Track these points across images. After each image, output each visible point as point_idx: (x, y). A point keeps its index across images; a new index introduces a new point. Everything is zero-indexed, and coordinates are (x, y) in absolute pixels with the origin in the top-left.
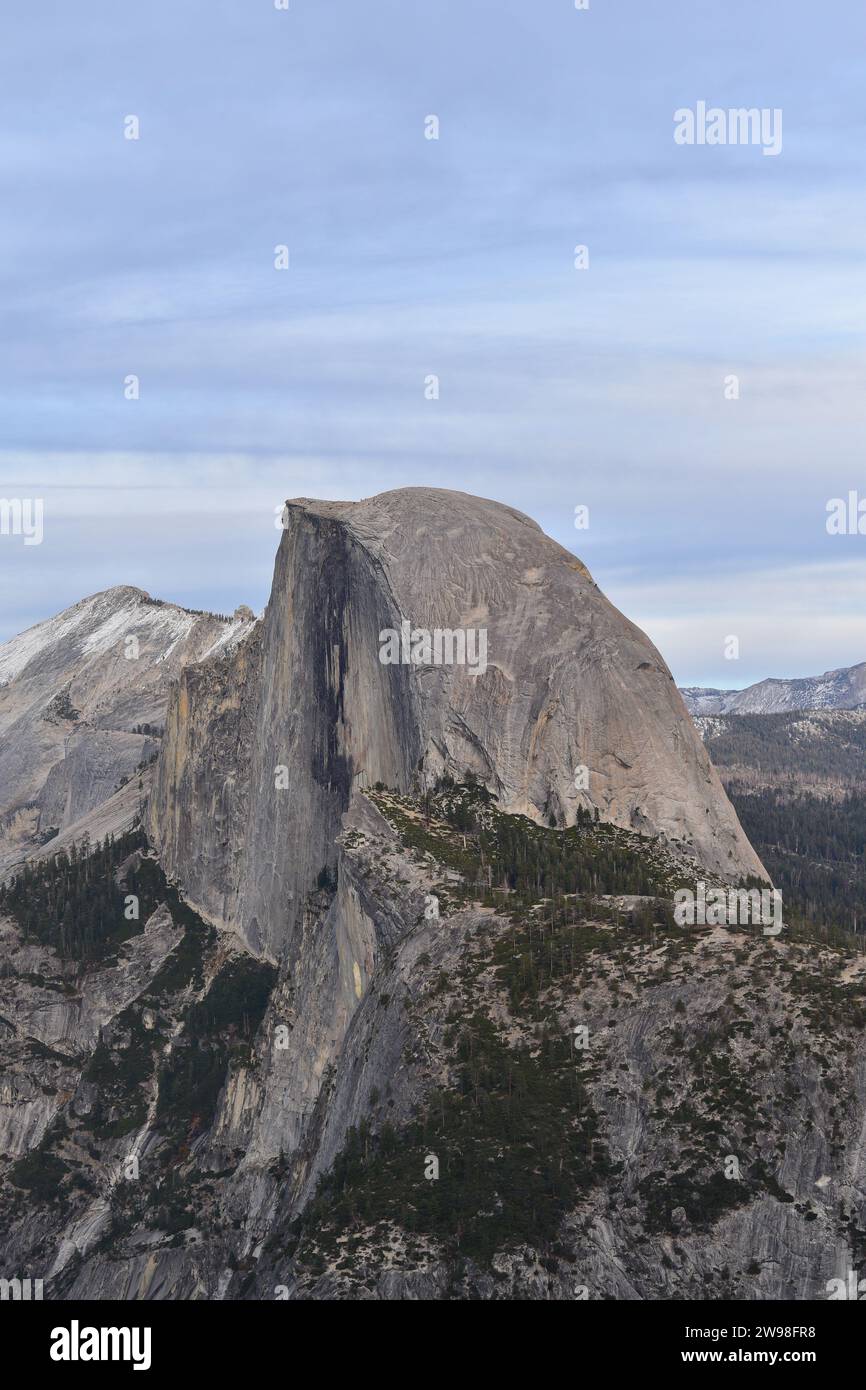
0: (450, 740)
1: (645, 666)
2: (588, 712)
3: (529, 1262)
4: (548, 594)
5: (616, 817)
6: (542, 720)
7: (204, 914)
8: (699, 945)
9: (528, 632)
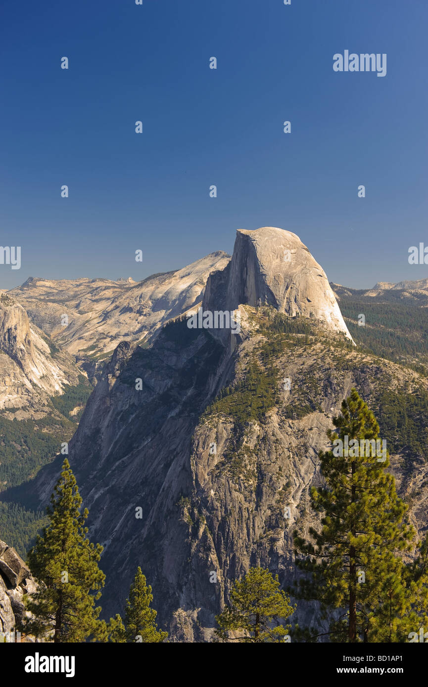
1: (319, 275)
5: (306, 315)
6: (289, 289)
7: (213, 335)
8: (313, 347)
9: (289, 266)
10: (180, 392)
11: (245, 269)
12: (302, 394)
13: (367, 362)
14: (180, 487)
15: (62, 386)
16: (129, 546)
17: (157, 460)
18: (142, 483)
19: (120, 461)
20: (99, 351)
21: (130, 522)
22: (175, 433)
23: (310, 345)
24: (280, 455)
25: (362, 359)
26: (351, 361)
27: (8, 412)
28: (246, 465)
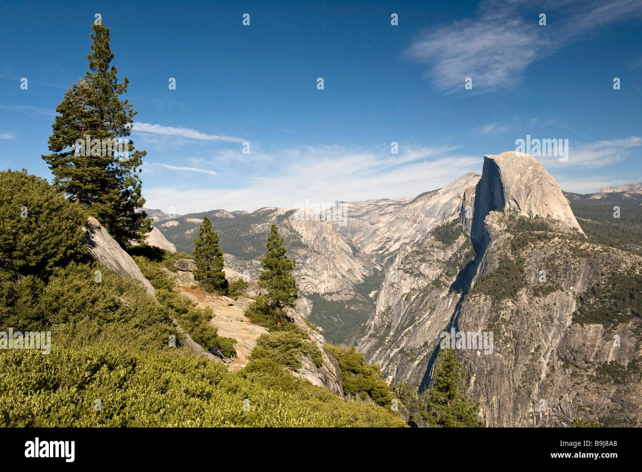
0: (511, 201)
1: (553, 185)
2: (539, 195)
4: (533, 172)
5: (544, 216)
6: (529, 197)
8: (551, 241)
9: (528, 180)
10: (448, 278)
11: (493, 184)
13: (598, 251)
15: (362, 276)
18: (424, 346)
19: (407, 330)
20: (387, 250)
23: (550, 239)
24: (530, 325)
25: (594, 248)
26: (585, 250)
27: (327, 295)
28: (504, 333)
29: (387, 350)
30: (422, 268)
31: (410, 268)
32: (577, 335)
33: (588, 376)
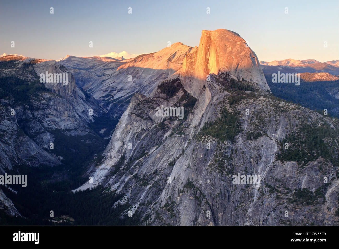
1: (254, 57)
3: (229, 143)
4: (240, 46)
5: (248, 80)
6: (238, 65)
7: (187, 90)
8: (258, 99)
9: (237, 51)
10: (170, 122)
11: (208, 52)
12: (255, 126)
13: (293, 108)
14: (187, 177)
15: (93, 117)
16: (151, 208)
17: (162, 160)
18: (154, 173)
19: (139, 160)
20: (112, 98)
21: (150, 195)
22: (172, 146)
24: (245, 160)
25: (289, 106)
26: (282, 107)
27: (66, 131)
28: (227, 166)
29: (122, 176)
30: (150, 113)
31: (141, 113)
32: (279, 169)
33: (287, 199)
